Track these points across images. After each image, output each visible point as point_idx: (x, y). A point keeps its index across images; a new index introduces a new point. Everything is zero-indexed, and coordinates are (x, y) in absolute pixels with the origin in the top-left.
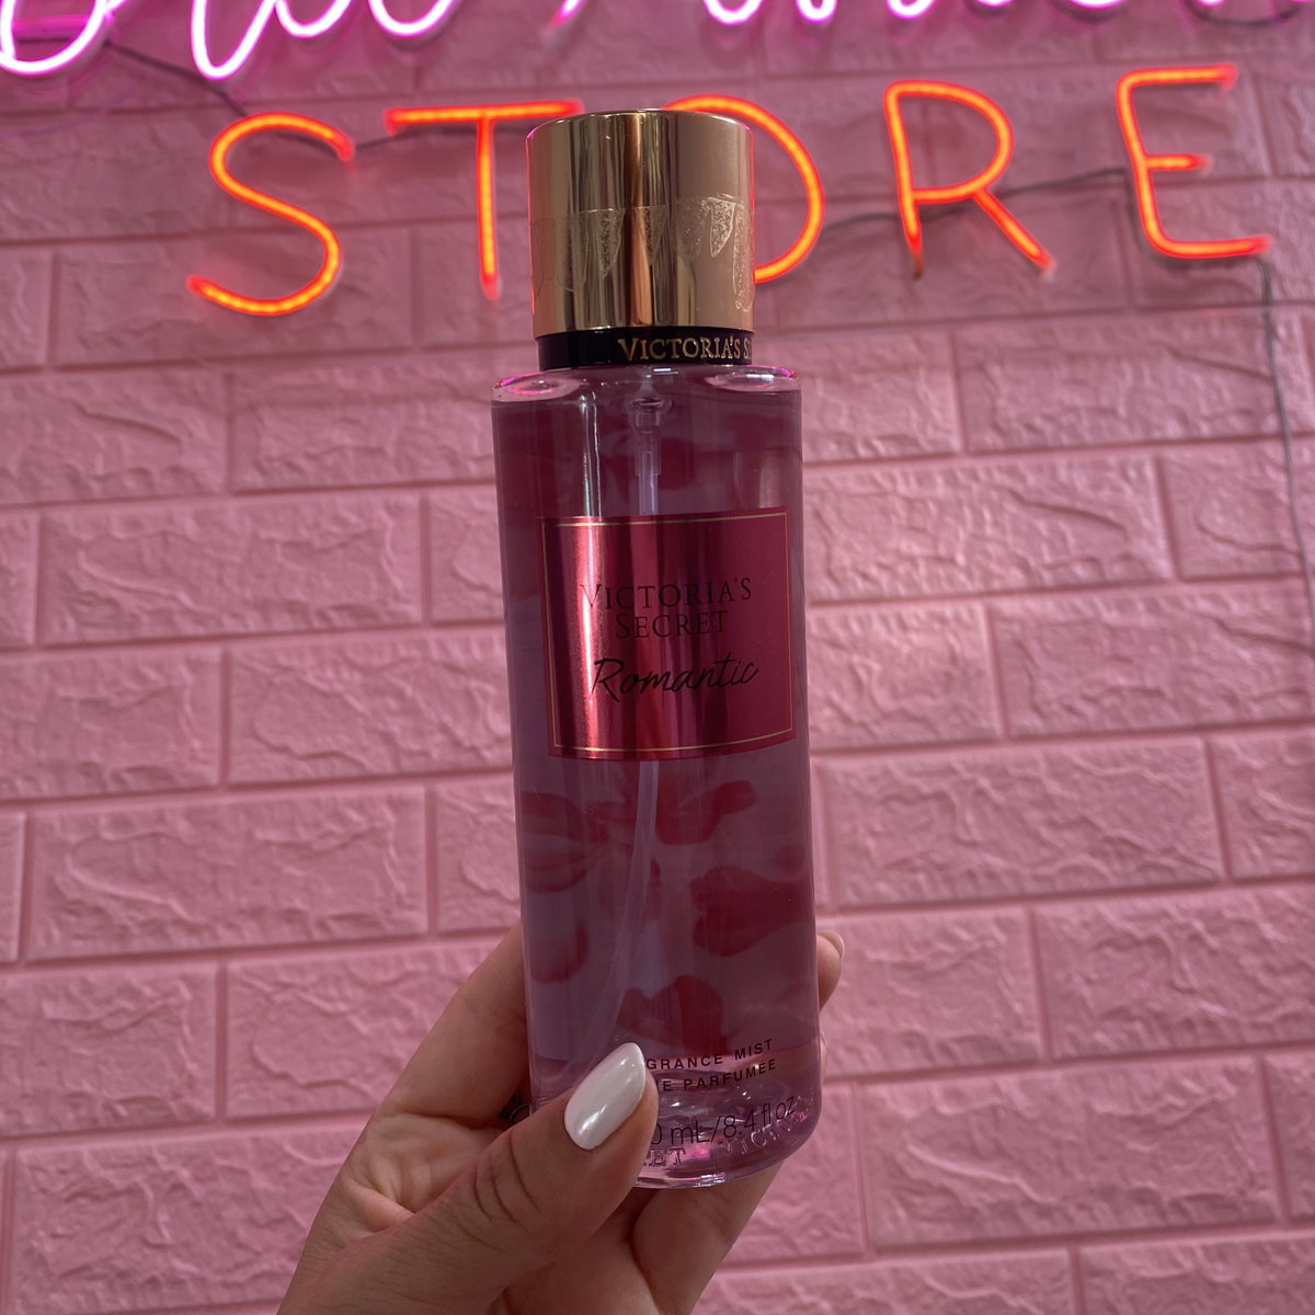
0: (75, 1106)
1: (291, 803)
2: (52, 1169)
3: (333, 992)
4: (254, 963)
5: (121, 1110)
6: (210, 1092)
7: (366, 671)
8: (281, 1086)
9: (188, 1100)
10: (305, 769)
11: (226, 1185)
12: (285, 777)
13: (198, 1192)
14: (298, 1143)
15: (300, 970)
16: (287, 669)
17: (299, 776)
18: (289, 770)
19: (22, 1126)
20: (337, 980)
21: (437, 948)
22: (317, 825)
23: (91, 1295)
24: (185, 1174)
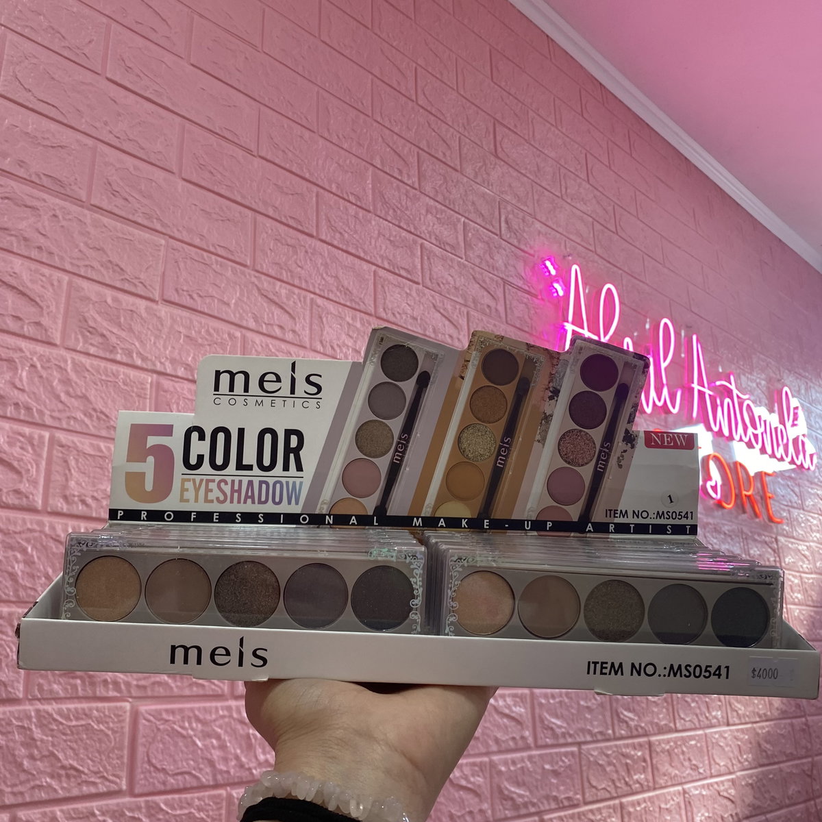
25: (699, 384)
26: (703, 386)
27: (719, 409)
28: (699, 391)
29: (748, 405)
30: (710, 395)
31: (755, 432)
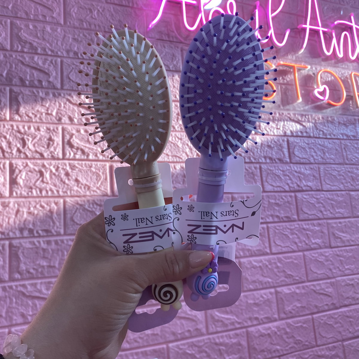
0: (248, 251)
1: (275, 196)
2: (247, 263)
3: (285, 230)
4: (273, 225)
5: (256, 252)
6: (268, 248)
7: (283, 171)
8: (280, 247)
9: (266, 250)
10: (276, 189)
11: (274, 266)
12: (272, 190)
13: (270, 267)
14: (283, 257)
15: (279, 226)
16: (270, 170)
17: (275, 190)
18: (274, 189)
19: (240, 255)
20: (286, 229)
21: (300, 223)
22: (279, 200)
23: (256, 286)
24: (267, 263)
27: (334, 41)
30: (324, 32)
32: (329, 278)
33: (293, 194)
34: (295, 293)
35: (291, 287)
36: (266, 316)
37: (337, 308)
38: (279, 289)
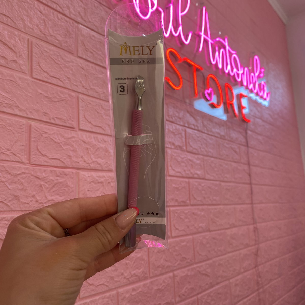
1: (176, 180)
3: (181, 214)
8: (178, 231)
10: (177, 174)
11: (173, 249)
15: (178, 210)
18: (175, 174)
21: (191, 207)
22: (179, 185)
25: (204, 34)
26: (208, 37)
27: (217, 53)
28: (204, 38)
29: (234, 57)
30: (211, 43)
31: (238, 72)
32: (208, 259)
33: (187, 180)
34: (187, 275)
35: (184, 270)
36: (166, 301)
37: (212, 287)
38: (176, 273)
